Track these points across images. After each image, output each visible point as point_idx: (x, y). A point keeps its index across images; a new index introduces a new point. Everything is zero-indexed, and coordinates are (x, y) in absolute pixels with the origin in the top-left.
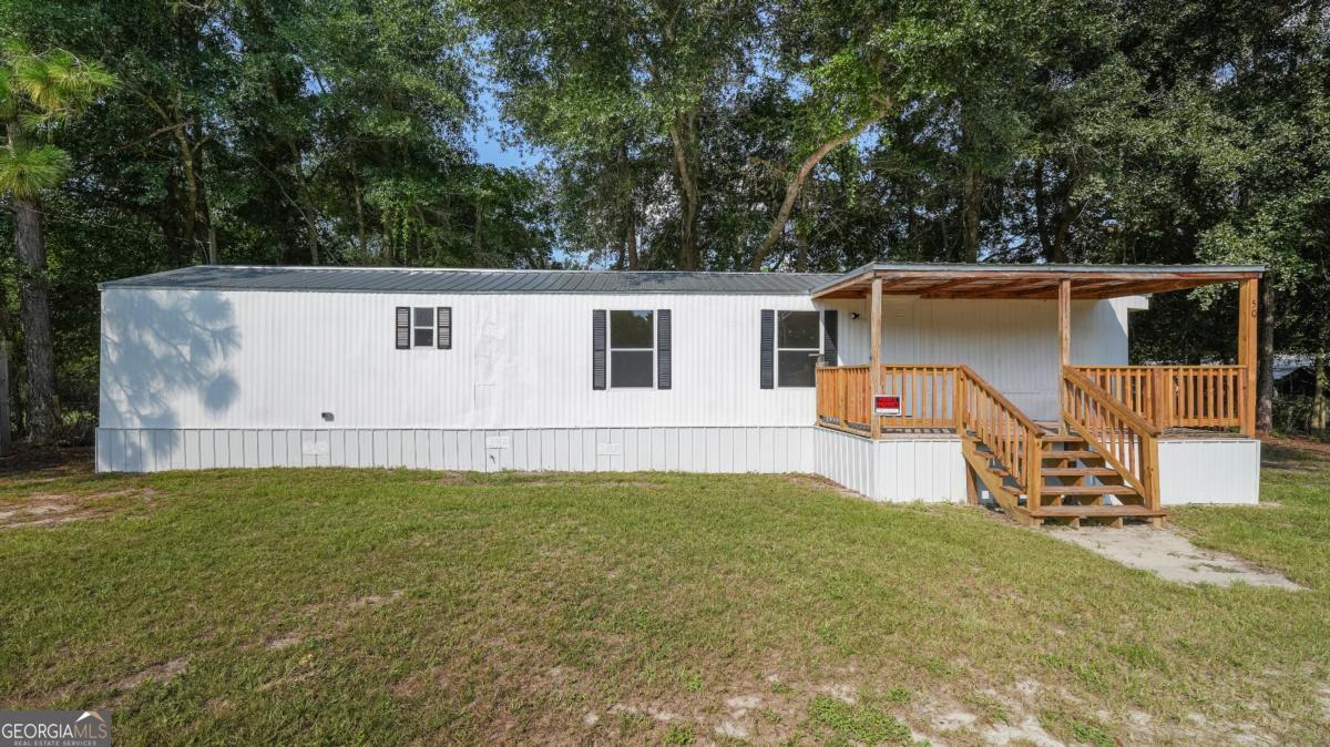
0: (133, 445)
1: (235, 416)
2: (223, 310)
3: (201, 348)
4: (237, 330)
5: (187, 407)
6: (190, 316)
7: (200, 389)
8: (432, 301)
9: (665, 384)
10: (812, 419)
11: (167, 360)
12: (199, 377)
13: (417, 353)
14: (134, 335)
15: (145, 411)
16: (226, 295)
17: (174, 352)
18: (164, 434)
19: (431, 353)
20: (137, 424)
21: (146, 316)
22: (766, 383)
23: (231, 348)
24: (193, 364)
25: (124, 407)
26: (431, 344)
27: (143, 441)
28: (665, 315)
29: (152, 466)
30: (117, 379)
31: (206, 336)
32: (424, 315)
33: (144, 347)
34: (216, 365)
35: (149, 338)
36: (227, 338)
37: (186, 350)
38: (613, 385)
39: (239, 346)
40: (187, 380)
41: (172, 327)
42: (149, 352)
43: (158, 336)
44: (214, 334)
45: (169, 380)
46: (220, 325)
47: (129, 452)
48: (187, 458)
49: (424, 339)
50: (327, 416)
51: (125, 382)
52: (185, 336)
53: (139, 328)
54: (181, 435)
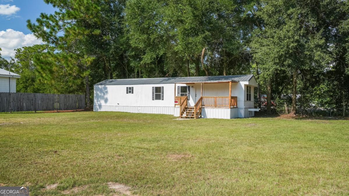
1: (108, 104)
2: (106, 88)
5: (102, 102)
6: (103, 89)
8: (131, 86)
9: (163, 99)
11: (100, 96)
13: (129, 94)
15: (98, 103)
16: (107, 86)
18: (100, 106)
19: (131, 94)
20: (97, 105)
21: (98, 89)
23: (107, 94)
24: (103, 96)
25: (96, 103)
27: (98, 107)
28: (163, 87)
29: (99, 111)
31: (105, 92)
32: (130, 88)
33: (98, 94)
34: (106, 96)
35: (99, 93)
36: (107, 92)
37: (103, 94)
38: (155, 99)
39: (108, 93)
40: (103, 99)
41: (101, 91)
42: (99, 95)
43: (100, 92)
44: (106, 92)
45: (101, 99)
46: (106, 91)
47: (97, 109)
48: (103, 109)
49: (130, 92)
50: (118, 104)
51: (96, 99)
52: (102, 92)
53: (98, 91)
54: (102, 106)
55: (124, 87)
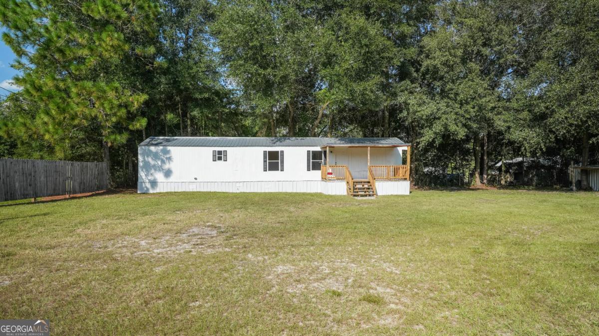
0: (146, 187)
1: (172, 178)
2: (168, 152)
3: (163, 162)
4: (172, 157)
5: (159, 176)
6: (160, 154)
7: (163, 172)
8: (222, 149)
9: (282, 170)
10: (320, 179)
11: (154, 165)
12: (163, 169)
13: (218, 162)
14: (146, 159)
15: (149, 178)
16: (169, 148)
17: (156, 163)
18: (154, 183)
19: (221, 162)
20: (147, 181)
21: (149, 153)
22: (308, 170)
23: (171, 162)
24: (161, 166)
25: (144, 177)
26: (221, 160)
27: (148, 185)
28: (282, 152)
29: (151, 191)
30: (142, 170)
31: (164, 159)
32: (220, 153)
33: (149, 162)
34: (166, 166)
35: (150, 160)
36: (169, 159)
37: (159, 163)
38: (269, 170)
39: (172, 161)
40: (160, 170)
41: (156, 156)
42: (150, 164)
43: (153, 159)
44: (167, 158)
45: (155, 170)
46: (168, 156)
47: (145, 189)
48: (161, 189)
49: (220, 159)
50: (196, 179)
51: (144, 170)
52: (159, 159)
53: (147, 157)
54: (159, 184)
55: (208, 151)
